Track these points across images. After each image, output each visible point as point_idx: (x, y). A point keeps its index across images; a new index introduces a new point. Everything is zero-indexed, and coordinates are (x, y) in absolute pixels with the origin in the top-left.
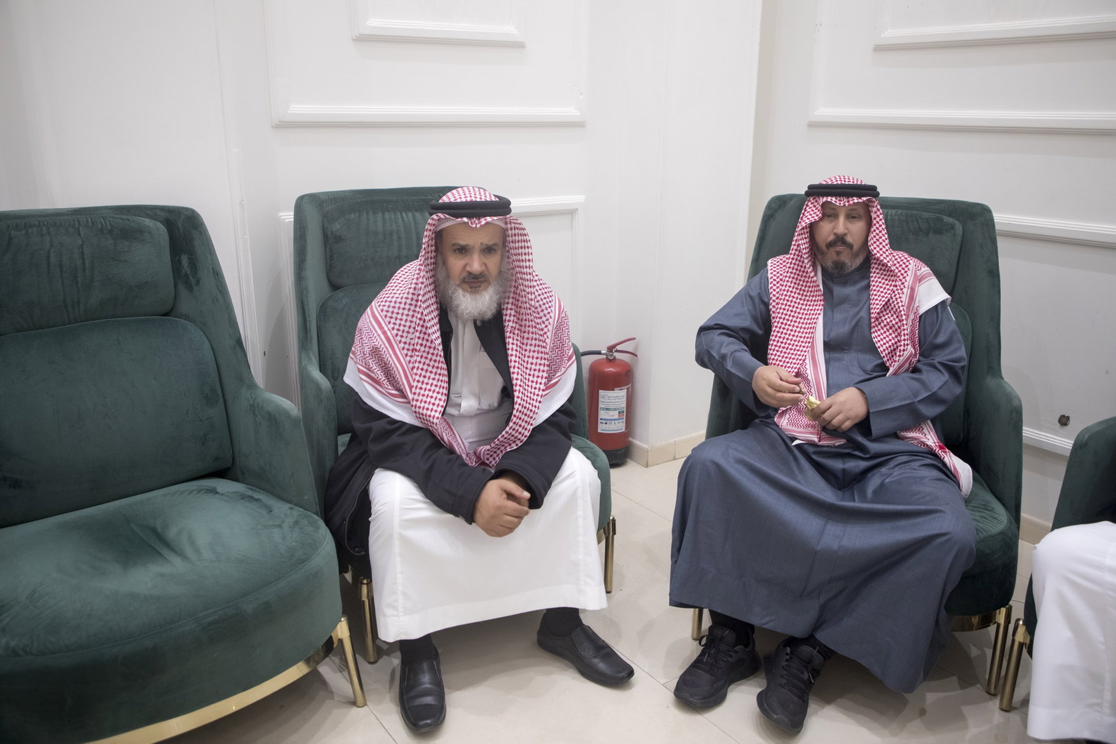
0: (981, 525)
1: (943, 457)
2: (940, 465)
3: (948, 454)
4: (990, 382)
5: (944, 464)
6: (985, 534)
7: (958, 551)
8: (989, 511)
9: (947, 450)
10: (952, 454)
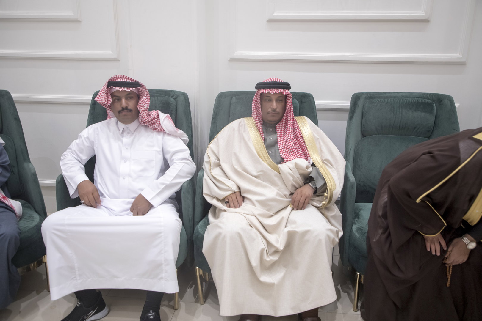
0: (27, 225)
1: (4, 202)
2: (5, 206)
3: (8, 199)
4: (26, 165)
5: (6, 205)
6: (28, 228)
7: (10, 240)
8: (32, 218)
9: (7, 198)
10: (10, 199)
